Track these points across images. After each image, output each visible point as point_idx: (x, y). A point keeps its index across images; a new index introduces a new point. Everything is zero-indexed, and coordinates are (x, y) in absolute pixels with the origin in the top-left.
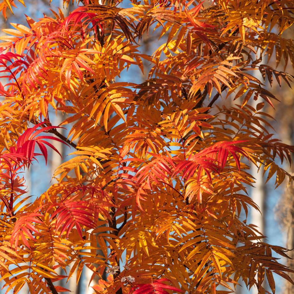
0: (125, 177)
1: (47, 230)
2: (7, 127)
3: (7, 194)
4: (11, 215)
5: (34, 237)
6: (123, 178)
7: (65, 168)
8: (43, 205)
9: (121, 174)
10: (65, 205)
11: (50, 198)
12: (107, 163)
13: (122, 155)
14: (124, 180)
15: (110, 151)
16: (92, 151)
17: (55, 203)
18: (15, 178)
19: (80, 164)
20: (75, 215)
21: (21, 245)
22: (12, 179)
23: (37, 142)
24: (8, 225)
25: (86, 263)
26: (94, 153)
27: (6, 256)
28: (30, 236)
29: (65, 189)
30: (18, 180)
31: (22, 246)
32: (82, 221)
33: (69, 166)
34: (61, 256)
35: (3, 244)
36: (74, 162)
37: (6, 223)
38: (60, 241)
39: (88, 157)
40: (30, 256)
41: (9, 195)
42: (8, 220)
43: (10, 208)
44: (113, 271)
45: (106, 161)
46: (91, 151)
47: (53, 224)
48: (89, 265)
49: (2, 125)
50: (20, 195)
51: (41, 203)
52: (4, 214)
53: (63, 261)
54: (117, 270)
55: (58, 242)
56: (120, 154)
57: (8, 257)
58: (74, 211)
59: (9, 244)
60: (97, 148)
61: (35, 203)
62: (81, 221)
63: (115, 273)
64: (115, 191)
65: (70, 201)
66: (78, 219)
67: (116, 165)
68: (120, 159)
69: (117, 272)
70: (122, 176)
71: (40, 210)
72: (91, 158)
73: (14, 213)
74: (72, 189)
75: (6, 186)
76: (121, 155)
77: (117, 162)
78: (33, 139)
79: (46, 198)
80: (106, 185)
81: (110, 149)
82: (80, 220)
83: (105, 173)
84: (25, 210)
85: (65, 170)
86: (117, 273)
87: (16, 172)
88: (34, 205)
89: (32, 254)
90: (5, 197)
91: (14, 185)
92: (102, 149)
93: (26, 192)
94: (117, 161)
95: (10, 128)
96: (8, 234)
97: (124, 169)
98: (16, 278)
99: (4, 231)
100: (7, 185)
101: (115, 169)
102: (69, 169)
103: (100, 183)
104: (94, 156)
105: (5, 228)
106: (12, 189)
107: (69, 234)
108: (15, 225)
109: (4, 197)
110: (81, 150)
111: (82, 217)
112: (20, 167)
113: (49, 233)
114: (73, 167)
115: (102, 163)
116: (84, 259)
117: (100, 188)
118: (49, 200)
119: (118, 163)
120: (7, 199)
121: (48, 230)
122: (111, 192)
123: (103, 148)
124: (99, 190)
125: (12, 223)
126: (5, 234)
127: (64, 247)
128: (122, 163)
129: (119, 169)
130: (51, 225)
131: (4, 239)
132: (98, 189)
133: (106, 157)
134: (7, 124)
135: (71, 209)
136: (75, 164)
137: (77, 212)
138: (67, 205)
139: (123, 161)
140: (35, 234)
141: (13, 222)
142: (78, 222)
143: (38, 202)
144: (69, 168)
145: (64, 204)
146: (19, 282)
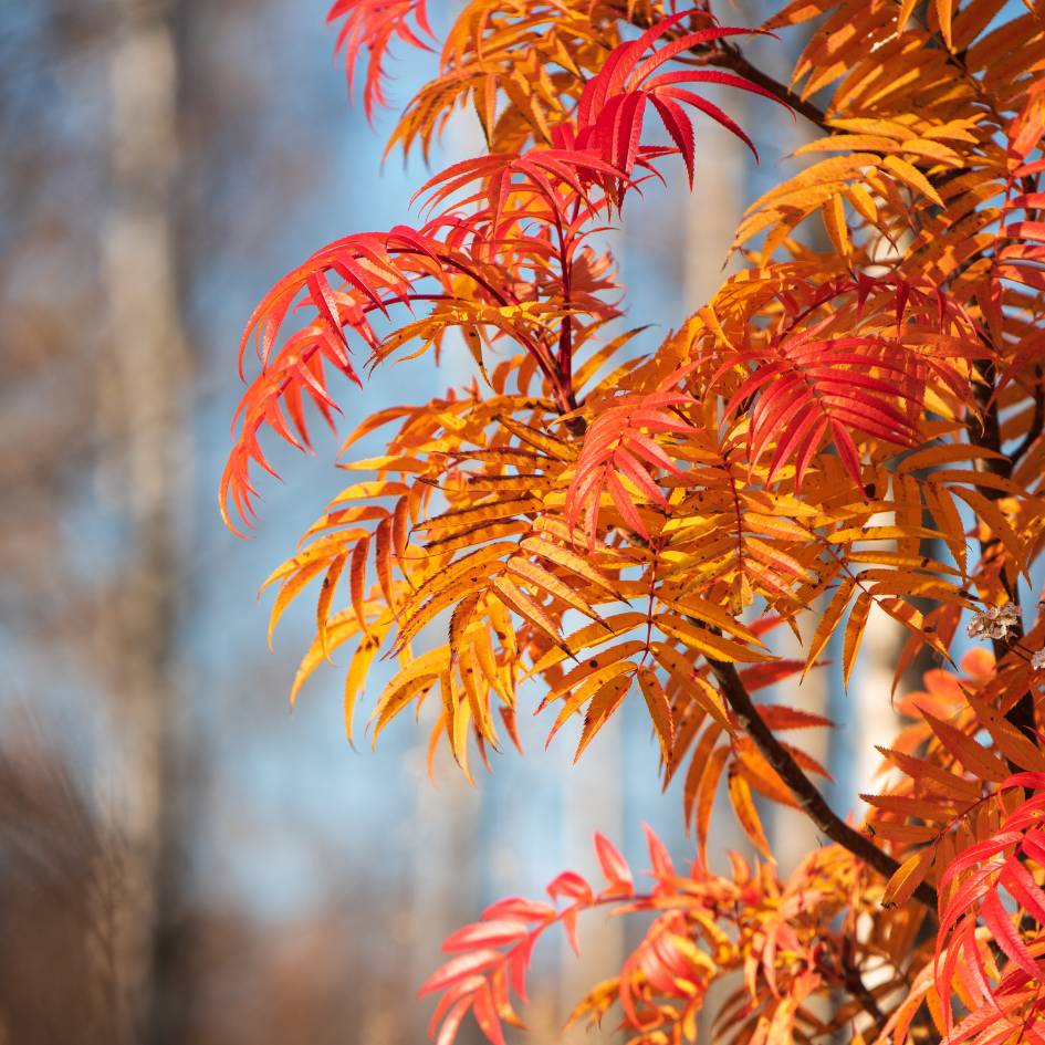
0: (1034, 236)
1: (714, 460)
2: (541, 46)
3: (548, 321)
4: (566, 407)
5: (663, 492)
6: (1029, 243)
7: (781, 209)
8: (693, 357)
9: (1016, 227)
10: (789, 357)
11: (725, 330)
12: (957, 180)
13: (1018, 146)
14: (1029, 249)
15: (968, 130)
16: (893, 134)
17: (745, 350)
18: (575, 255)
19: (846, 187)
20: (829, 394)
21: (610, 528)
22: (563, 258)
23: (652, 97)
24: (556, 448)
25: (880, 597)
26: (900, 142)
27: (549, 581)
28: (647, 486)
29: (786, 292)
30: (590, 261)
31: (614, 530)
32: (861, 415)
33: (797, 200)
34: (775, 568)
35: (535, 529)
36: (820, 182)
37: (544, 442)
38: (771, 507)
39: (878, 160)
40: (648, 574)
41: (556, 325)
42: (554, 428)
43: (561, 375)
44: (996, 626)
45: (956, 173)
46: (887, 133)
47: (739, 439)
48: (894, 602)
49: (520, 40)
50: (596, 325)
51: (685, 353)
52: (534, 403)
53: (785, 588)
54: (1012, 622)
55: (764, 509)
56: (1012, 141)
57: (557, 582)
58: (826, 379)
59: (562, 530)
60: (909, 118)
61: (664, 352)
62: (854, 417)
63: (1004, 631)
64: (993, 298)
65: (806, 337)
66: (841, 408)
67: (993, 190)
68: (1012, 163)
69: (1010, 628)
70: (1024, 233)
71: (682, 384)
72: (891, 161)
73: (579, 398)
74: (814, 293)
75: (541, 290)
76: (1015, 147)
77: (999, 176)
78: (640, 89)
79: (707, 330)
80: (956, 275)
81: (970, 123)
82: (849, 411)
83: (949, 223)
84: (624, 384)
85: (784, 214)
86: (1012, 634)
87: (580, 230)
88: (658, 361)
89: (656, 562)
90: (538, 334)
91: (574, 281)
92: (934, 125)
93: (618, 314)
94: (1000, 173)
95: (555, 50)
96: (553, 485)
97: (1031, 205)
98: (594, 664)
99: (539, 472)
100: (543, 286)
101: (992, 203)
102: (801, 210)
103: (929, 266)
104: (900, 155)
105: (541, 461)
106: (567, 299)
107: (807, 476)
108: (581, 447)
109: (532, 334)
110: (843, 132)
111: (860, 398)
112: (593, 209)
113: (724, 474)
114: (817, 202)
115: (935, 181)
116: (873, 579)
117: (930, 285)
118: (722, 340)
119: (1002, 182)
120: (544, 340)
121: (722, 462)
122: (974, 303)
123: (937, 121)
124: (925, 290)
125: (570, 438)
126: (545, 487)
127: (786, 529)
128: (1019, 182)
129: (1010, 205)
130: (731, 443)
131: (539, 506)
132: (922, 289)
133: (954, 153)
134: (539, 36)
135: (813, 372)
136: (823, 189)
137: (836, 381)
138: (797, 352)
139: (1023, 173)
140: (669, 478)
141: (574, 435)
142: (843, 422)
143: (673, 350)
144: (799, 206)
145: (784, 353)
146: (606, 679)
